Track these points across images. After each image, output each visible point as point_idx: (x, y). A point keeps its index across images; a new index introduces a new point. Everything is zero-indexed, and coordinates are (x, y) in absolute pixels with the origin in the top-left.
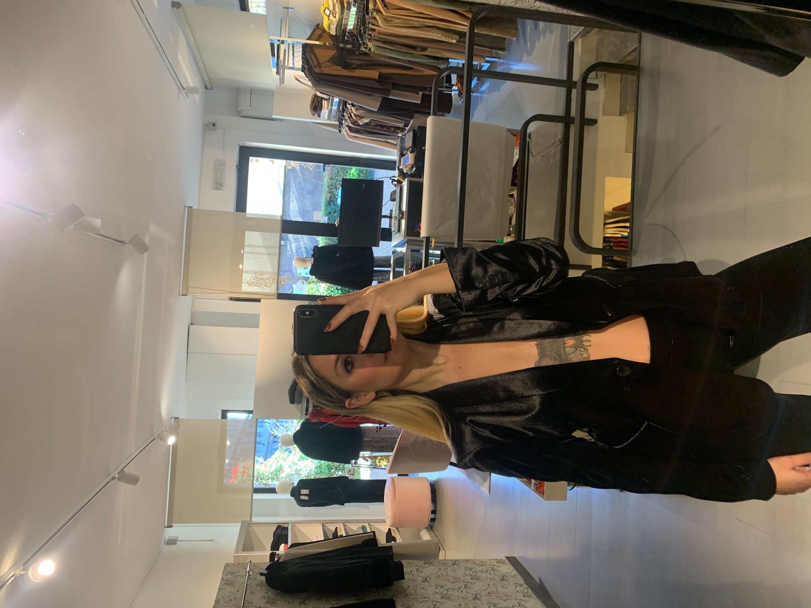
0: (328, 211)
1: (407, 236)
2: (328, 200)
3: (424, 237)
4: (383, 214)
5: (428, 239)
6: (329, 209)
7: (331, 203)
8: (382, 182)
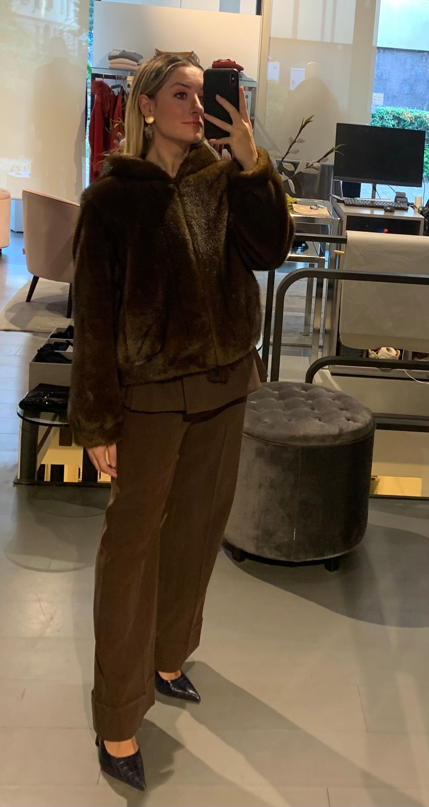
0: (385, 116)
1: (348, 216)
2: (401, 117)
3: (347, 237)
4: (378, 186)
5: (345, 241)
6: (388, 117)
7: (397, 121)
8: (421, 186)
